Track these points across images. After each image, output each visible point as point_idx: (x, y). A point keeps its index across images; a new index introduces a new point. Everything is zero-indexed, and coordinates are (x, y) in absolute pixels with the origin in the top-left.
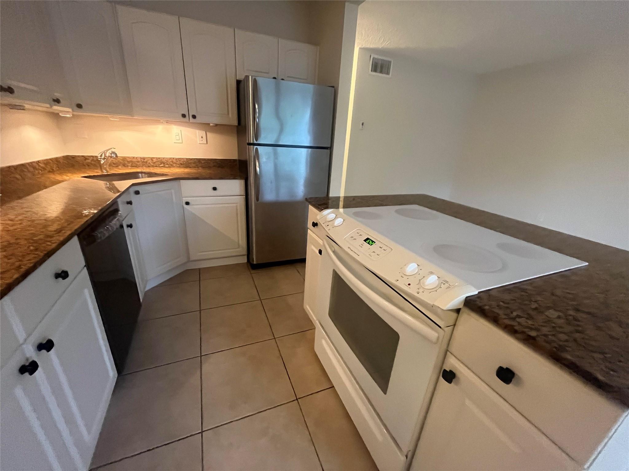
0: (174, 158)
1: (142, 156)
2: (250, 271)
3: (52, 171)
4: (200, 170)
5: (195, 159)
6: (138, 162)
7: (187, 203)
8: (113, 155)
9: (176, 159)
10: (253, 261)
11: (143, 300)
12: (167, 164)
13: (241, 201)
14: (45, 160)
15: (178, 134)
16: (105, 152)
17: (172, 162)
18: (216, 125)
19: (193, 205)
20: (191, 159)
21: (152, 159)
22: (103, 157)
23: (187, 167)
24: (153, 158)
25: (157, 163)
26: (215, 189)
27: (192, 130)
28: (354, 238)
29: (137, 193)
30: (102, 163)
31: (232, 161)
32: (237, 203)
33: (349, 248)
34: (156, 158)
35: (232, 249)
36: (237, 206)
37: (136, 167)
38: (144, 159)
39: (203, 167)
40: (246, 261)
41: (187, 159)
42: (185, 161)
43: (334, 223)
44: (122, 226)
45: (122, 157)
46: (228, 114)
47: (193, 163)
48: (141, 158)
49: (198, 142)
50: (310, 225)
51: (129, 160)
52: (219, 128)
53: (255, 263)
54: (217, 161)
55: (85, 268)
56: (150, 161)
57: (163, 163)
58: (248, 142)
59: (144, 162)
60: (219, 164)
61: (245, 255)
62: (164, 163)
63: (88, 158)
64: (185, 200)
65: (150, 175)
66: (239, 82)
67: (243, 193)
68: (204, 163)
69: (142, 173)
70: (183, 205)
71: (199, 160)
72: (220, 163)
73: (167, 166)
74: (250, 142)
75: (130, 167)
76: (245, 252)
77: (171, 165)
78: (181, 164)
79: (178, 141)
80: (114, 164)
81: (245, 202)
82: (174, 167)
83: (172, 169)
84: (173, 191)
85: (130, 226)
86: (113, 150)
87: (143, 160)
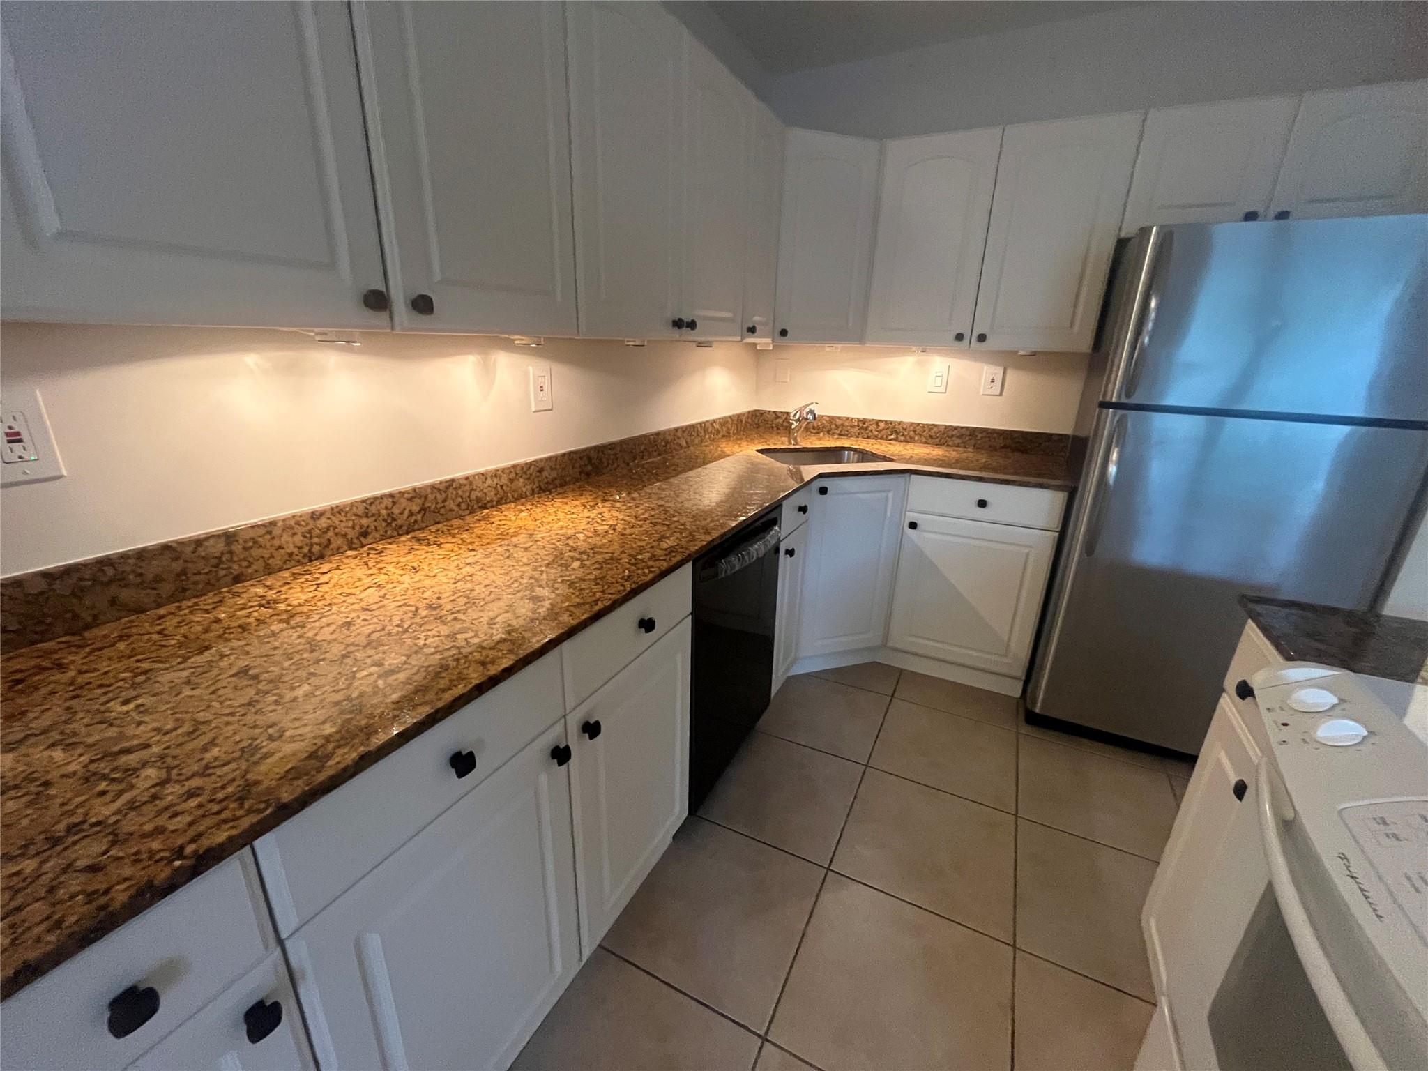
0: (919, 424)
1: (861, 417)
2: (1017, 726)
3: (727, 436)
4: (969, 454)
5: (962, 428)
6: (853, 427)
7: (913, 525)
8: (810, 416)
9: (924, 426)
10: (1034, 703)
11: (776, 694)
12: (903, 435)
13: (1044, 543)
14: (722, 418)
15: (940, 374)
16: (800, 410)
17: (915, 431)
18: (1034, 354)
19: (925, 531)
20: (956, 428)
21: (878, 422)
22: (797, 417)
23: (939, 444)
24: (880, 421)
25: (883, 432)
26: (982, 504)
27: (973, 364)
28: (1393, 829)
29: (823, 491)
30: (793, 427)
31: (1056, 438)
32: (1031, 547)
33: (1343, 857)
34: (886, 421)
35: (989, 653)
36: (1028, 554)
37: (847, 435)
38: (864, 421)
39: (977, 448)
40: (1017, 693)
41: (946, 427)
42: (940, 431)
43: (1315, 727)
44: (777, 550)
45: (829, 417)
46: (1072, 325)
47: (957, 437)
48: (859, 421)
49: (982, 390)
50: (1231, 683)
51: (838, 422)
52: (1039, 361)
53: (1037, 710)
54: (1015, 436)
55: (690, 616)
56: (873, 427)
57: (894, 431)
58: (1101, 399)
59: (864, 428)
60: (1019, 442)
61: (1020, 679)
62: (897, 433)
63: (779, 415)
64: (911, 517)
65: (864, 456)
66: (1122, 244)
67: (1056, 523)
68: (982, 438)
69: (850, 449)
70: (903, 528)
71: (972, 432)
72: (1021, 441)
73: (902, 438)
74: (1108, 399)
75: (836, 436)
76: (1021, 672)
77: (911, 438)
78: (931, 437)
79: (938, 389)
80: (814, 428)
81: (1054, 550)
82: (914, 442)
83: (910, 446)
84: (890, 495)
85: (790, 553)
86: (812, 407)
87: (861, 425)
